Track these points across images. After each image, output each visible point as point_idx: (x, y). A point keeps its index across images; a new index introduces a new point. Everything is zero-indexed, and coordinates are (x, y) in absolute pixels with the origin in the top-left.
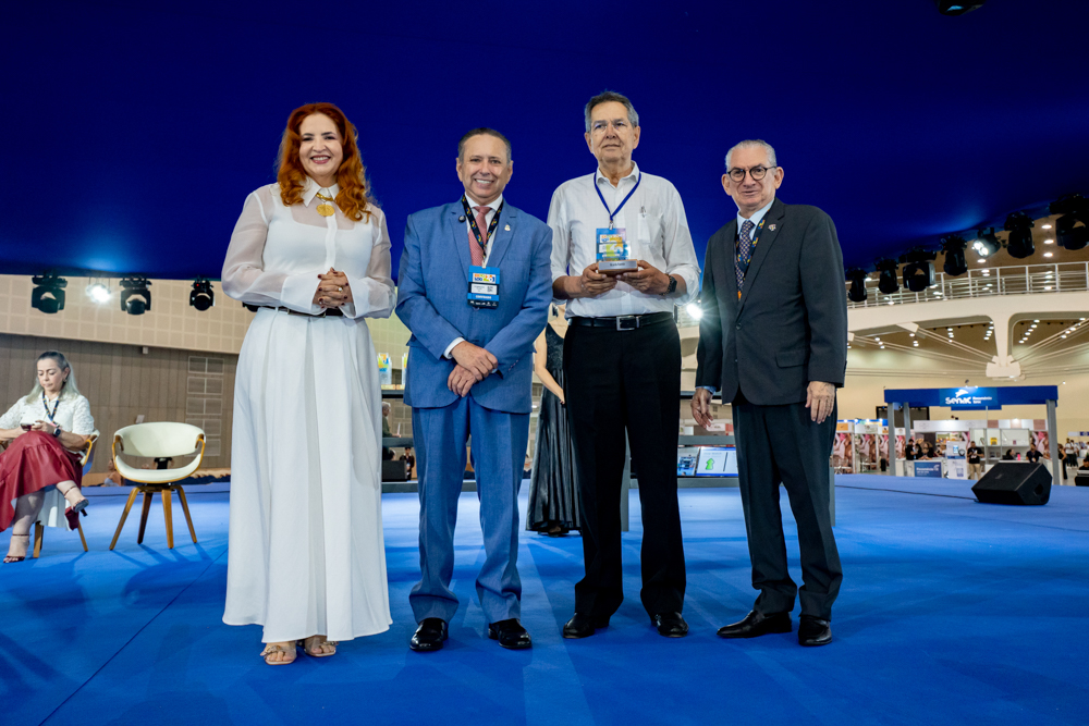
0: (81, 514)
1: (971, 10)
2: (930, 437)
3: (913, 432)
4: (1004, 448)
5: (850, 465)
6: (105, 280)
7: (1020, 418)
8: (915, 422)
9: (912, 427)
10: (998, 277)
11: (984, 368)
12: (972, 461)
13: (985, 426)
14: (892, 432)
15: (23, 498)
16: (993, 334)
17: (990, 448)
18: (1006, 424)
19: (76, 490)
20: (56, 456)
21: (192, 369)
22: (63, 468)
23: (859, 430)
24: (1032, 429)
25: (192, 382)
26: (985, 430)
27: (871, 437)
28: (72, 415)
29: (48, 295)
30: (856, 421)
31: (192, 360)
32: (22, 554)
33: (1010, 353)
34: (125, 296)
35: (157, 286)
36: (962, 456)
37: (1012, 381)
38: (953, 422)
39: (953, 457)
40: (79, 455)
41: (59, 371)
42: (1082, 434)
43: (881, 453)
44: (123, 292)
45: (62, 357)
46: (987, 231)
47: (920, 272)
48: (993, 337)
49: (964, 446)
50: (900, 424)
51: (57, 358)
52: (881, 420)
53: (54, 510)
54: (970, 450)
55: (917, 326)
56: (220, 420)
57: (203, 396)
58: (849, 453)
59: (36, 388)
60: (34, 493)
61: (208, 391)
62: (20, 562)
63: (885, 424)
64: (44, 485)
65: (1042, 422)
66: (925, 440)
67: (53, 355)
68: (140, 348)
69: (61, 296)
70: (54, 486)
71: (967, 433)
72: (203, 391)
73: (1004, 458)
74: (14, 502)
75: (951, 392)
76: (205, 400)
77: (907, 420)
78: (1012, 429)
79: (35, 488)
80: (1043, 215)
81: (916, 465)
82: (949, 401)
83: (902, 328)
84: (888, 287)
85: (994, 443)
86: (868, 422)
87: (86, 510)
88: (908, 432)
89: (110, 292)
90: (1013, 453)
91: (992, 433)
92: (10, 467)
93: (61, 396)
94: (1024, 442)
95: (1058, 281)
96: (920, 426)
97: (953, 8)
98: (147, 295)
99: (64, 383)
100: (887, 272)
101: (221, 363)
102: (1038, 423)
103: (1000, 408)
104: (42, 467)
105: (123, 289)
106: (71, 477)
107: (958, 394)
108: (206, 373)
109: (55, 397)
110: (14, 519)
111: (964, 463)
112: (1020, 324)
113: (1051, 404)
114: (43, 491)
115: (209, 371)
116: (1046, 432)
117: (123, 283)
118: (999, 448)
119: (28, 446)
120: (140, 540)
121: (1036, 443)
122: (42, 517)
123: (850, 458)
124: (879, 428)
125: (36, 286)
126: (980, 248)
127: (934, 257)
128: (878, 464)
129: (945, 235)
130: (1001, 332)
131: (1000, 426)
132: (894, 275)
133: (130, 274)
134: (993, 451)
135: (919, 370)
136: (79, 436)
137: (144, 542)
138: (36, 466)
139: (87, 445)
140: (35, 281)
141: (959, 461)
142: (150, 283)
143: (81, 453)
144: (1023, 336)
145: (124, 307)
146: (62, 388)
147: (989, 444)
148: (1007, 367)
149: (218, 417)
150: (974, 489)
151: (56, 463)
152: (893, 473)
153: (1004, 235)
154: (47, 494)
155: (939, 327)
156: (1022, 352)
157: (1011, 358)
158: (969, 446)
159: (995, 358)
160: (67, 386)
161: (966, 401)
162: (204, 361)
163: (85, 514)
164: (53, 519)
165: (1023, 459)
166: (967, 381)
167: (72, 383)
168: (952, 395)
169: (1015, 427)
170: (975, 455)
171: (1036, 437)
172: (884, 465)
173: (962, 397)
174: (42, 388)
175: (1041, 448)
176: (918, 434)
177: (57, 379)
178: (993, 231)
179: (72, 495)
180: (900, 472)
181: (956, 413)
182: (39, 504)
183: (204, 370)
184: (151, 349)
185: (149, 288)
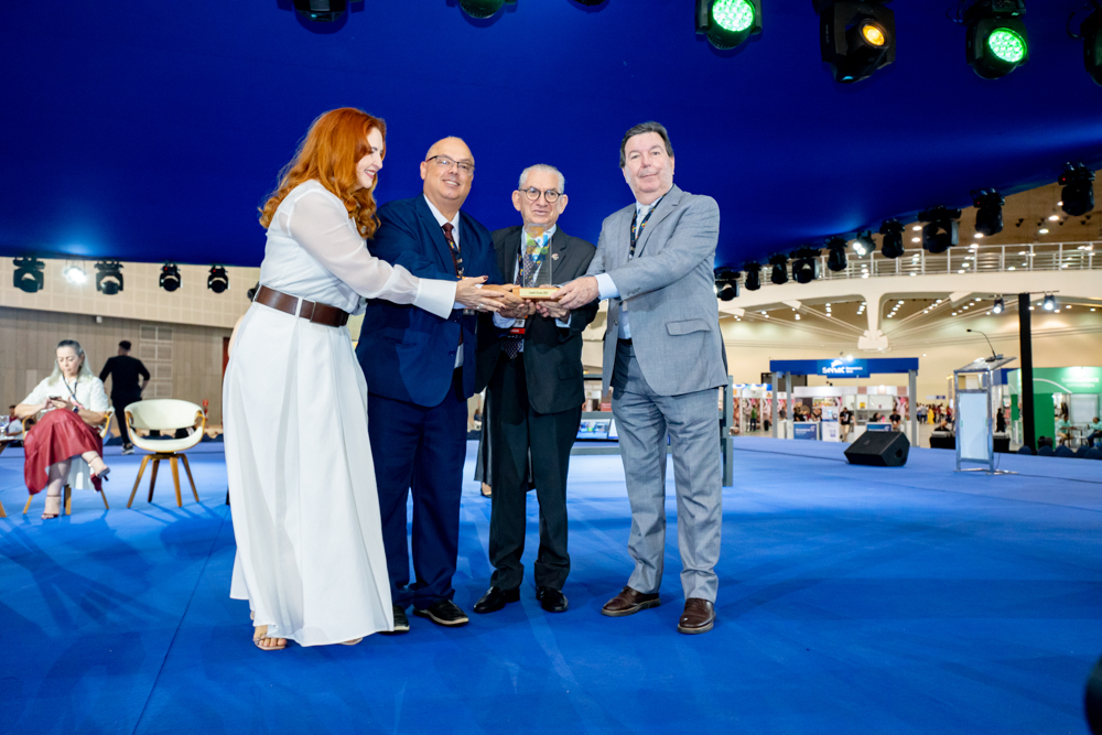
0: (103, 479)
1: (861, 79)
2: (808, 402)
3: (793, 396)
4: (871, 411)
5: (737, 426)
6: (80, 263)
7: (886, 385)
8: (796, 388)
9: (793, 391)
10: (872, 261)
11: (856, 341)
12: (843, 423)
13: (856, 391)
14: (775, 395)
15: (54, 465)
16: (865, 310)
17: (859, 411)
18: (873, 390)
19: (99, 459)
20: (81, 431)
21: (143, 337)
22: (87, 440)
23: (746, 395)
24: (896, 394)
25: (144, 349)
26: (855, 396)
27: (757, 400)
28: (89, 395)
29: (28, 276)
30: (743, 386)
31: (143, 329)
32: (56, 512)
33: (879, 327)
34: (100, 277)
35: (129, 269)
36: (835, 419)
37: (880, 352)
38: (829, 388)
39: (828, 420)
40: (98, 428)
41: (77, 357)
42: (938, 397)
43: (765, 414)
44: (98, 275)
45: (78, 345)
46: (865, 234)
47: (807, 267)
48: (865, 312)
49: (837, 411)
50: (782, 388)
51: (74, 346)
52: (765, 385)
53: (80, 476)
54: (842, 414)
55: (800, 304)
56: (171, 384)
57: (154, 362)
58: (737, 415)
59: (56, 371)
60: (62, 461)
61: (159, 357)
62: (55, 520)
63: (769, 389)
64: (71, 455)
65: (904, 389)
66: (804, 404)
67: (70, 343)
68: (94, 318)
69: (40, 277)
70: (80, 455)
71: (839, 398)
72: (154, 357)
73: (871, 420)
74: (47, 470)
75: (827, 363)
76: (156, 365)
77: (788, 386)
78: (879, 395)
79: (64, 457)
80: (913, 221)
81: (795, 426)
82: (825, 370)
83: (785, 305)
84: (779, 278)
85: (863, 407)
86: (754, 387)
87: (108, 476)
88: (789, 396)
89: (85, 274)
90: (878, 416)
91: (862, 398)
92: (43, 437)
93: (78, 378)
94: (888, 406)
95: (923, 265)
96: (799, 392)
97: (847, 78)
98: (120, 277)
99: (80, 368)
100: (779, 266)
101: (170, 331)
102: (901, 389)
103: (868, 376)
104: (69, 441)
105: (97, 271)
106: (94, 448)
107: (833, 364)
108: (157, 340)
109: (74, 380)
110: (48, 482)
111: (837, 425)
112: (888, 302)
113: (913, 373)
114: (70, 459)
115: (160, 338)
116: (908, 399)
117: (97, 266)
118: (866, 411)
119: (56, 421)
120: (150, 499)
121: (898, 408)
122: (70, 481)
123: (738, 419)
124: (763, 392)
125: (17, 268)
126: (858, 248)
127: (819, 254)
128: (761, 424)
129: (829, 237)
130: (872, 308)
131: (869, 392)
132: (784, 268)
133: (104, 258)
134: (862, 414)
135: (798, 343)
136: (96, 413)
137: (154, 501)
138: (64, 440)
139: (105, 420)
140: (16, 263)
141: (833, 423)
142: (121, 266)
143: (100, 427)
144: (890, 311)
145: (99, 288)
146: (79, 371)
147: (859, 408)
148: (877, 340)
149: (168, 381)
150: (846, 453)
151: (81, 435)
152: (775, 435)
153: (878, 238)
154: (74, 462)
155: (818, 304)
156: (890, 326)
157: (880, 333)
158: (842, 410)
159: (866, 333)
160: (83, 370)
161: (841, 371)
162: (154, 330)
163: (107, 479)
164: (80, 483)
165: (886, 421)
166: (841, 353)
167: (87, 367)
168: (828, 366)
169: (882, 392)
170: (846, 417)
171: (899, 402)
172: (767, 425)
173: (837, 367)
174: (61, 372)
175: (902, 412)
176: (797, 399)
177: (75, 365)
178: (870, 233)
179: (95, 463)
180: (781, 435)
181: (831, 380)
182: (67, 470)
183: (154, 338)
184: (104, 318)
185: (121, 271)
